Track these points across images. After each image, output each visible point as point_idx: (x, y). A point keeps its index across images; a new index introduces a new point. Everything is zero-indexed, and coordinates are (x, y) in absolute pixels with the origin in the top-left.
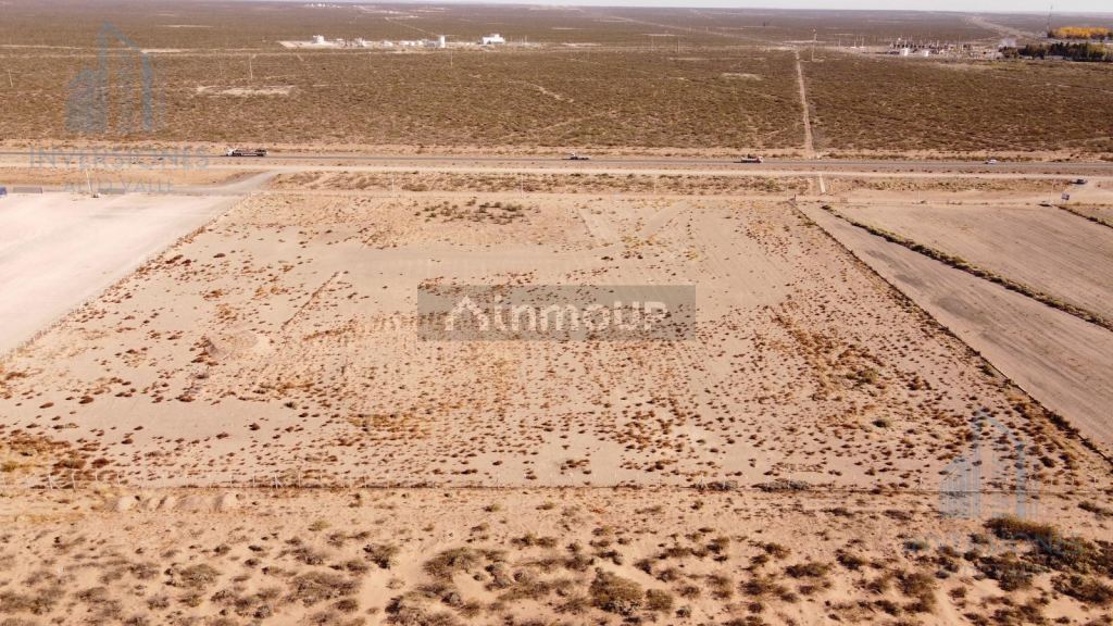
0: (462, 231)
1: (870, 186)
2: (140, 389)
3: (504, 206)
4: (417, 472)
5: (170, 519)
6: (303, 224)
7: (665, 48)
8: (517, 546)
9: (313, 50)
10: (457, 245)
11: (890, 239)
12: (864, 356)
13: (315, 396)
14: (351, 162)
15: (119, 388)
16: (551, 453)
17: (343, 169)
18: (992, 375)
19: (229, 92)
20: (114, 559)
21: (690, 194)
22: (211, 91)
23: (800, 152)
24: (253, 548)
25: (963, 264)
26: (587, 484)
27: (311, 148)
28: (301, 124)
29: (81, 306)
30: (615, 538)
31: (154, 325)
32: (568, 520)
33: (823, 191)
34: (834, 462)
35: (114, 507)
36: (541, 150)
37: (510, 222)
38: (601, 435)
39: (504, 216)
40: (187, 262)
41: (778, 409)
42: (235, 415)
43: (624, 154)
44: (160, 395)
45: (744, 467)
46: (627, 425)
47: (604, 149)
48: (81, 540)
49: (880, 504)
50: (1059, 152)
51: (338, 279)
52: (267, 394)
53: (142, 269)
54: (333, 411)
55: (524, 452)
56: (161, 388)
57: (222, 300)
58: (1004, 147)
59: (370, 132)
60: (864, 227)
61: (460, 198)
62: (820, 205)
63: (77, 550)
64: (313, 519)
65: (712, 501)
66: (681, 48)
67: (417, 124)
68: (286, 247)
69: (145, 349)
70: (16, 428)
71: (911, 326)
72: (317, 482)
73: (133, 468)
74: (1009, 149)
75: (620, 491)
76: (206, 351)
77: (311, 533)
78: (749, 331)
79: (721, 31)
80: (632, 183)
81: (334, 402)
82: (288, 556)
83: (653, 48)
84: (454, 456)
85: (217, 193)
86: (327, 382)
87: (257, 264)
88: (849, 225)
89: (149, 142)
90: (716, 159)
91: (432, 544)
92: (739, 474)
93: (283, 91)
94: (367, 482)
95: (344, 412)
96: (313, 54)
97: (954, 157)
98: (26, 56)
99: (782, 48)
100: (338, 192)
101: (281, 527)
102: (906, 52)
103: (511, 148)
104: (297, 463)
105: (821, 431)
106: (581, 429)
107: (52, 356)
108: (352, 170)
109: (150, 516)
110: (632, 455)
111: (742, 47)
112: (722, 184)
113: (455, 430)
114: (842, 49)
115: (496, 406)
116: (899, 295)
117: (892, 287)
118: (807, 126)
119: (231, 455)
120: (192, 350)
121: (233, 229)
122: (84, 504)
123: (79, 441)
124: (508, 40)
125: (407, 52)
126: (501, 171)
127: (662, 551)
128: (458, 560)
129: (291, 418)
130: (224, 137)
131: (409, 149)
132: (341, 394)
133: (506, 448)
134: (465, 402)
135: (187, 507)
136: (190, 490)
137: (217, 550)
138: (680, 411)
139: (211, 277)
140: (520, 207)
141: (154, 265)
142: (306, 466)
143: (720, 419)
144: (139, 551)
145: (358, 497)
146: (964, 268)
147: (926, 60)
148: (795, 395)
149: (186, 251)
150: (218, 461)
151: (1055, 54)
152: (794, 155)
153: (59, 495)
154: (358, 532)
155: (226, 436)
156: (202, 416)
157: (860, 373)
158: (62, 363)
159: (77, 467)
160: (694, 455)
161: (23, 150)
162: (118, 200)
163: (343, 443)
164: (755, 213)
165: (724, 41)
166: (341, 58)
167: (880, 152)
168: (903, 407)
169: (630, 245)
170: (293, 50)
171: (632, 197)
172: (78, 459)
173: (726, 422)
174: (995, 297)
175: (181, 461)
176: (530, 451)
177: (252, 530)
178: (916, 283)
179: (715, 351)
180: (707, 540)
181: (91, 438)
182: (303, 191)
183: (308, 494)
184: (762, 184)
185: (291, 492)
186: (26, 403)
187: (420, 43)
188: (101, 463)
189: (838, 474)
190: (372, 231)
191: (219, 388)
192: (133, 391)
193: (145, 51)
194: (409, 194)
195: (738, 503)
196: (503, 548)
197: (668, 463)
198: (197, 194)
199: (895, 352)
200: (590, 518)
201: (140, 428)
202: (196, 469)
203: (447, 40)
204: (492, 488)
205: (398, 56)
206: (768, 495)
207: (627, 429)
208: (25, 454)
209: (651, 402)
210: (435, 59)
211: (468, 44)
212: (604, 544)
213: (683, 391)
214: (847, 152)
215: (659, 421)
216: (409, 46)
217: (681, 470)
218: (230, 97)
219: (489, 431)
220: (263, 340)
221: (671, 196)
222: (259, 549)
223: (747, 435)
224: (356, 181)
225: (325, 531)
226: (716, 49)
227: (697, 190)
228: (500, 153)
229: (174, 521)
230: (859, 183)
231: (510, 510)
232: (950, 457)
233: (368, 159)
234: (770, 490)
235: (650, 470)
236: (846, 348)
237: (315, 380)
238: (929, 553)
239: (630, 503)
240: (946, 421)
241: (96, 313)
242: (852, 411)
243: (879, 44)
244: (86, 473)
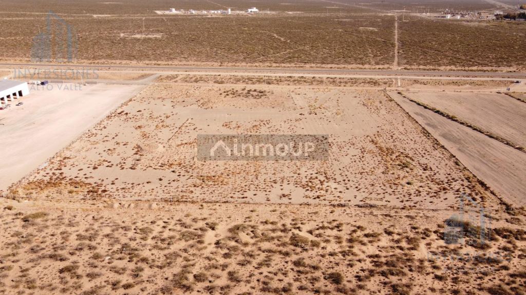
0: (241, 102)
1: (421, 83)
2: (115, 164)
3: (258, 91)
4: (224, 197)
5: (133, 212)
6: (173, 98)
7: (334, 14)
8: (262, 224)
9: (170, 15)
10: (238, 108)
11: (425, 108)
12: (406, 157)
13: (183, 168)
14: (191, 70)
15: (106, 164)
16: (276, 191)
17: (188, 73)
18: (459, 165)
19: (135, 36)
20: (115, 224)
21: (339, 86)
22: (127, 36)
23: (391, 67)
24: (165, 222)
25: (456, 119)
26: (290, 203)
27: (173, 63)
28: (168, 52)
29: (87, 132)
30: (300, 222)
31: (116, 139)
32: (282, 216)
33: (399, 85)
34: (388, 197)
35: (112, 206)
36: (274, 65)
37: (261, 98)
38: (296, 185)
39: (258, 95)
40: (127, 114)
41: (368, 177)
42: (153, 175)
43: (311, 67)
44: (123, 167)
45: (352, 198)
46: (307, 182)
47: (302, 65)
48: (102, 217)
49: (404, 213)
50: (511, 67)
51: (188, 122)
52: (164, 167)
53: (109, 117)
54: (191, 174)
55: (266, 191)
56: (123, 164)
57: (143, 130)
58: (486, 65)
59: (198, 56)
60: (415, 102)
61: (239, 87)
62: (397, 92)
63: (101, 221)
64: (185, 213)
65: (338, 210)
66: (341, 14)
67: (219, 52)
68: (167, 108)
69: (114, 149)
70: (71, 178)
71: (428, 145)
72: (186, 200)
73: (116, 193)
74: (488, 66)
75: (302, 206)
76: (139, 150)
77: (185, 218)
78: (359, 146)
79: (361, 5)
80: (314, 81)
81: (190, 170)
82: (178, 225)
83: (328, 14)
84: (238, 192)
85: (135, 84)
86: (187, 163)
87: (155, 115)
88: (408, 101)
89: (103, 61)
90: (353, 70)
91: (230, 223)
92: (349, 201)
93: (158, 36)
94: (205, 200)
95: (195, 175)
96: (171, 17)
97: (462, 70)
98: (43, 19)
99: (389, 14)
100: (186, 84)
101: (174, 215)
102: (449, 17)
103: (261, 64)
104: (178, 193)
105: (384, 185)
106: (288, 183)
107: (79, 151)
108: (192, 73)
109: (126, 210)
110: (308, 193)
111: (370, 14)
112: (354, 82)
113: (238, 182)
114: (418, 15)
115: (255, 173)
116: (426, 132)
117: (423, 128)
118: (396, 54)
119: (153, 189)
120: (133, 149)
121: (144, 100)
122: (101, 206)
123: (95, 183)
124: (260, 10)
125: (214, 16)
126: (257, 75)
127: (317, 227)
128: (241, 228)
129: (174, 176)
130: (135, 58)
131: (216, 64)
132: (193, 168)
133: (259, 189)
134: (242, 172)
135: (139, 207)
136: (140, 202)
137: (152, 222)
138: (328, 177)
139: (137, 120)
140: (265, 91)
141: (113, 115)
142: (182, 194)
143: (344, 180)
144: (123, 222)
145: (202, 206)
146: (456, 121)
147: (458, 20)
148: (375, 171)
149: (126, 109)
150: (148, 192)
151: (521, 18)
152: (389, 68)
153: (90, 202)
154: (203, 218)
155: (150, 182)
156: (139, 175)
157: (404, 164)
158: (83, 153)
159: (96, 192)
160: (332, 193)
161: (51, 64)
162: (94, 87)
163: (195, 186)
164: (367, 95)
165: (362, 11)
166: (183, 20)
167: (428, 67)
168: (420, 177)
169: (312, 108)
170: (161, 16)
171: (314, 87)
172: (96, 190)
173: (346, 182)
174: (467, 133)
175: (134, 191)
176: (268, 190)
177: (164, 216)
178: (434, 127)
179: (344, 154)
180: (335, 224)
181: (99, 182)
182: (171, 83)
183: (183, 204)
184: (372, 82)
185: (177, 203)
186: (72, 168)
187: (219, 12)
188: (104, 191)
189: (389, 202)
190: (202, 101)
191: (145, 164)
192: (112, 165)
193: (95, 16)
194: (217, 85)
195: (348, 211)
196: (257, 224)
197: (322, 196)
198: (127, 84)
199: (420, 155)
200: (291, 215)
201: (117, 179)
202: (141, 194)
203: (232, 10)
204: (253, 204)
205: (209, 18)
206: (360, 209)
207: (307, 183)
208: (76, 187)
209: (317, 173)
210: (226, 19)
211: (241, 12)
212: (295, 224)
213: (330, 169)
214: (413, 67)
215: (320, 180)
216: (214, 13)
217: (327, 199)
218: (135, 39)
219: (252, 183)
220: (161, 146)
221: (331, 87)
222: (167, 222)
223: (354, 187)
224: (194, 79)
225: (190, 217)
226: (358, 14)
227: (343, 84)
228: (256, 66)
229: (135, 212)
230: (416, 81)
231: (260, 211)
232: (435, 196)
233: (198, 69)
234: (361, 207)
235: (315, 199)
236: (400, 153)
237: (182, 162)
238: (420, 230)
239: (306, 210)
240: (436, 183)
241: (93, 134)
242: (398, 178)
243: (437, 12)
244: (100, 195)
